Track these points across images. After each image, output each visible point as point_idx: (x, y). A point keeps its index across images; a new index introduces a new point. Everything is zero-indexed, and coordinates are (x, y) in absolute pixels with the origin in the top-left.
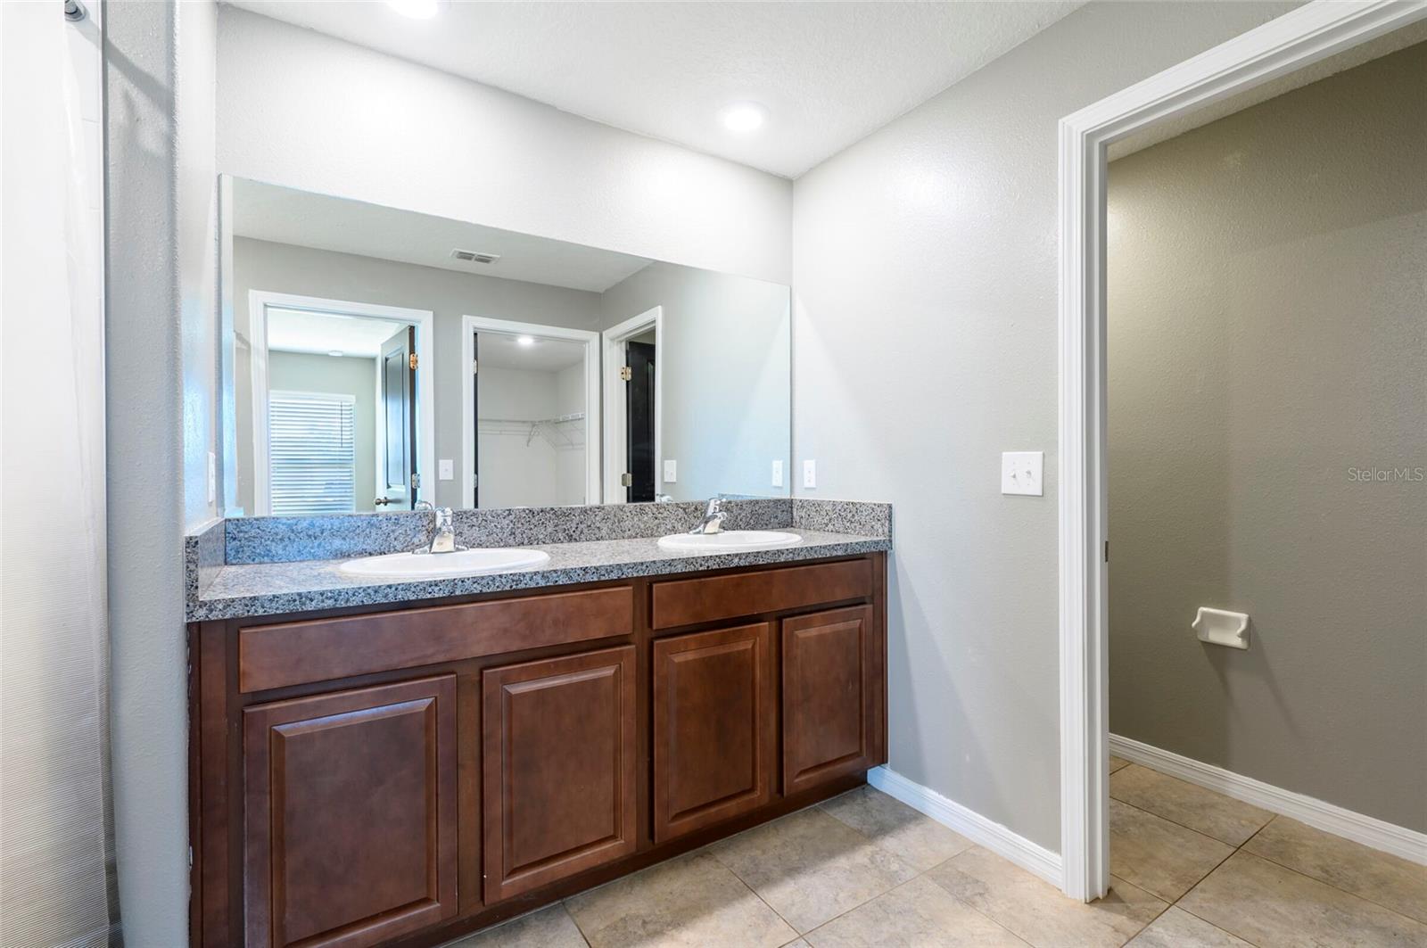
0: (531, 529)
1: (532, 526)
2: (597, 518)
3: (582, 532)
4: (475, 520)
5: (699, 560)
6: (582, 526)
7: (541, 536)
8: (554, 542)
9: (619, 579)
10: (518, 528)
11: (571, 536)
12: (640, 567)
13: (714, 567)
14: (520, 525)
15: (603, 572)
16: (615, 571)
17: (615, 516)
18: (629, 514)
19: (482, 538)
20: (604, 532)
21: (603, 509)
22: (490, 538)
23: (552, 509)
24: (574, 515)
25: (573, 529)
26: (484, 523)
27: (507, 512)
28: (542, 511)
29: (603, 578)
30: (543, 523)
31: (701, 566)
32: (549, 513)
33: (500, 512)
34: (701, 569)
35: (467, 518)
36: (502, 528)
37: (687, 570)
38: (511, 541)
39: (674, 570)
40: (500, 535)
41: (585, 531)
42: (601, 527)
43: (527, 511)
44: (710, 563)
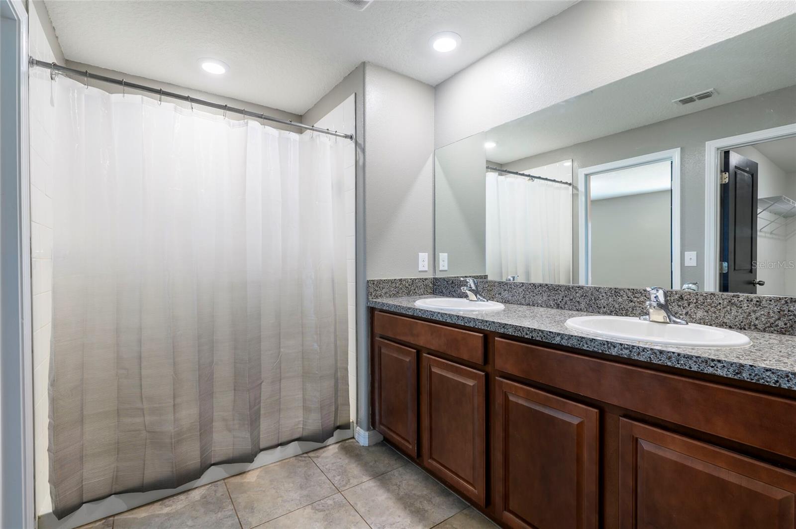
0: (534, 296)
1: (535, 295)
2: (577, 295)
3: (566, 303)
4: (506, 287)
5: (525, 329)
6: (566, 299)
7: (540, 302)
8: (547, 307)
9: (474, 328)
10: (527, 294)
11: (559, 304)
12: (485, 324)
13: (538, 339)
14: (528, 293)
15: (466, 321)
16: (472, 322)
17: (592, 295)
18: (604, 294)
19: (509, 298)
20: (583, 306)
21: (582, 288)
22: (513, 298)
23: (547, 285)
24: (561, 291)
25: (560, 300)
26: (510, 289)
27: (521, 284)
28: (540, 286)
29: (466, 325)
30: (541, 293)
31: (527, 334)
32: (545, 287)
33: (518, 284)
34: (526, 337)
35: (503, 286)
36: (519, 293)
37: (516, 335)
38: (523, 302)
39: (506, 332)
40: (518, 297)
41: (569, 303)
42: (580, 301)
43: (532, 285)
44: (534, 334)
